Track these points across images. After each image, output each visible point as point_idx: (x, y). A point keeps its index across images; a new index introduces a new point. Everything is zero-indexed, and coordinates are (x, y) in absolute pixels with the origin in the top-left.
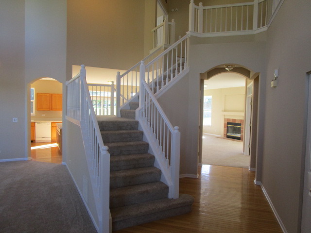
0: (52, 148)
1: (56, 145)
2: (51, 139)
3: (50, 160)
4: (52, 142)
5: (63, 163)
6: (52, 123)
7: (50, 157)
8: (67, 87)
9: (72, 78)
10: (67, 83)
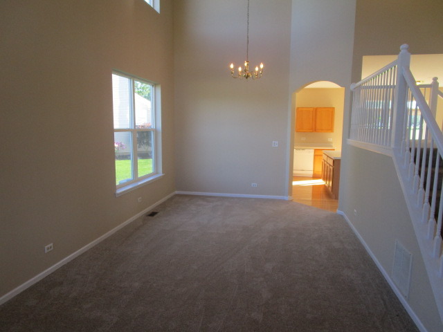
0: (314, 187)
1: (320, 182)
2: (312, 173)
3: (310, 204)
4: (315, 177)
5: (338, 212)
6: (315, 150)
7: (310, 199)
8: (352, 93)
9: (360, 79)
10: (352, 87)
